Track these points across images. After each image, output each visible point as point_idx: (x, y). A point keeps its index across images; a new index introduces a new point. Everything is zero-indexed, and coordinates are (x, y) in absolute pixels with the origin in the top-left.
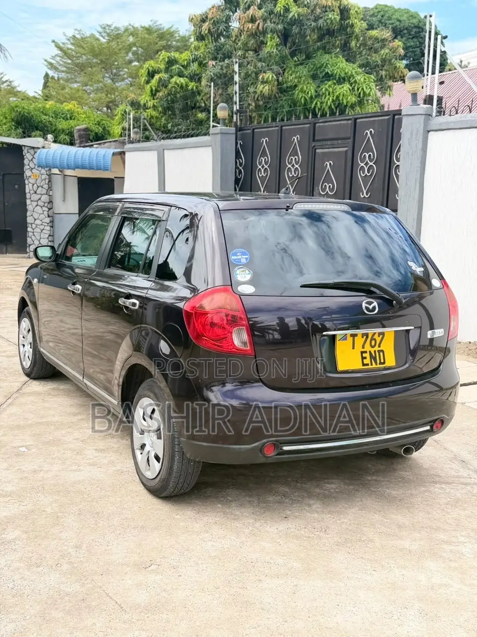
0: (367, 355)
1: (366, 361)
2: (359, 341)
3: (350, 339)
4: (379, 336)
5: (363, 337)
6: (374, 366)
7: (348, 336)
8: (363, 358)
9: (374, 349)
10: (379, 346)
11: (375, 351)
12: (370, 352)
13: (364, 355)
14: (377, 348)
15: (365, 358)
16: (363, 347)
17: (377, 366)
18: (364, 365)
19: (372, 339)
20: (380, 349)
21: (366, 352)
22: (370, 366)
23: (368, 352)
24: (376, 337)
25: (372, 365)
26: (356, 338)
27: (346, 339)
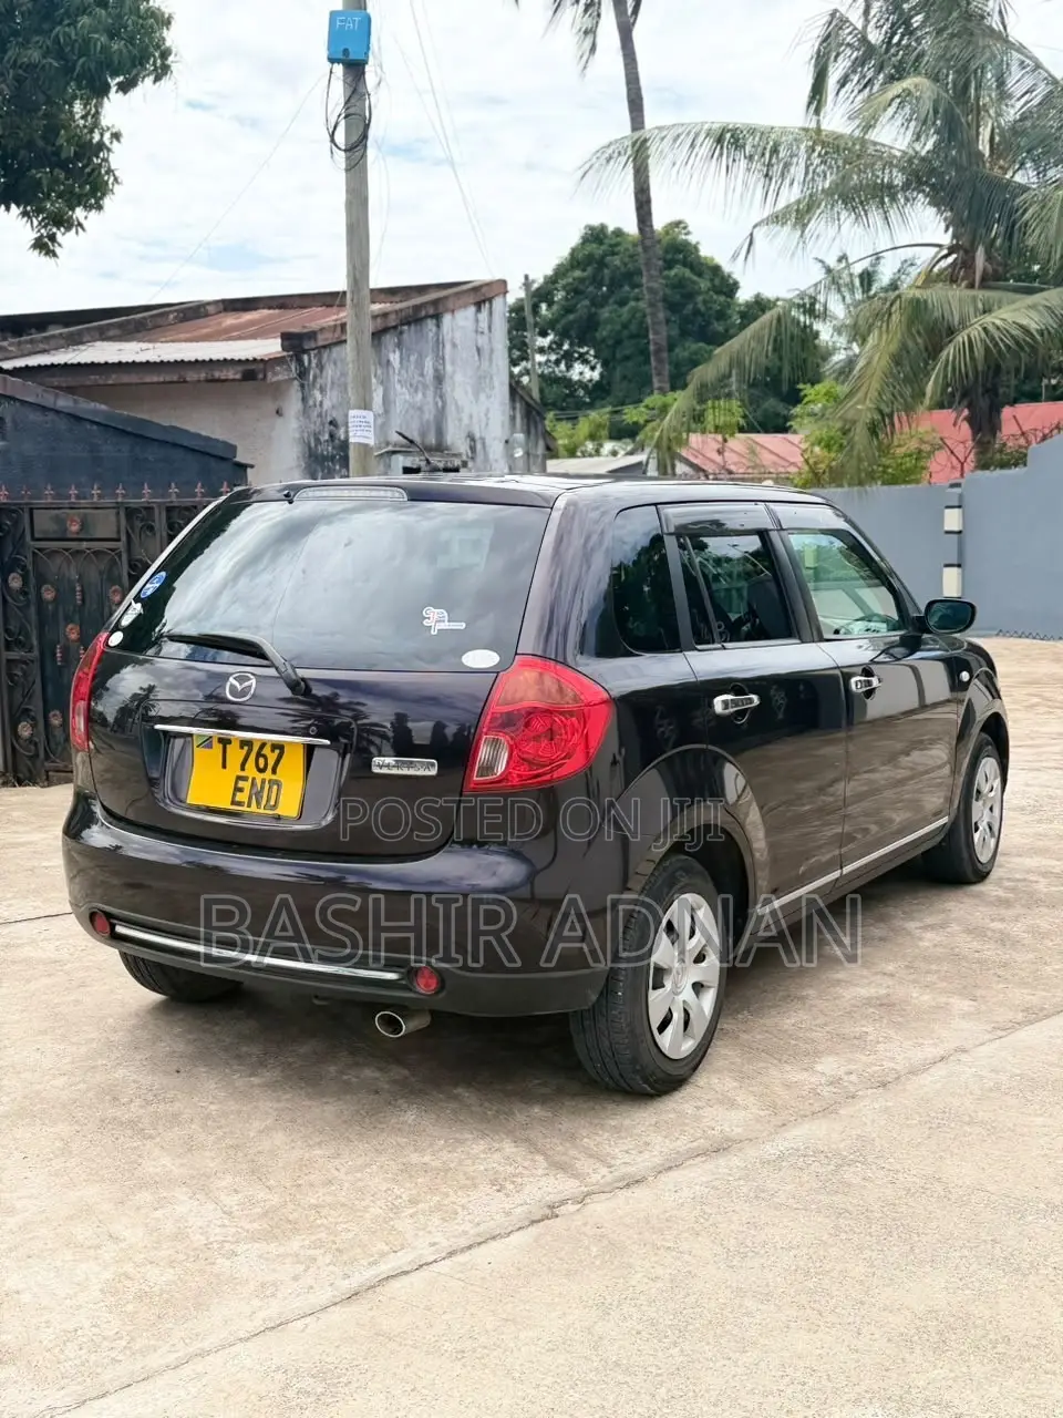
0: (246, 785)
1: (239, 797)
2: (236, 754)
3: (218, 748)
4: (273, 751)
5: (242, 748)
6: (254, 808)
7: (215, 741)
8: (238, 789)
9: (262, 776)
10: (274, 771)
11: (263, 781)
12: (254, 779)
13: (241, 784)
14: (268, 775)
15: (241, 790)
16: (243, 769)
17: (258, 811)
18: (233, 803)
19: (259, 755)
20: (274, 777)
21: (244, 779)
22: (245, 808)
23: (250, 780)
24: (267, 751)
25: (249, 806)
26: (228, 746)
27: (210, 746)
